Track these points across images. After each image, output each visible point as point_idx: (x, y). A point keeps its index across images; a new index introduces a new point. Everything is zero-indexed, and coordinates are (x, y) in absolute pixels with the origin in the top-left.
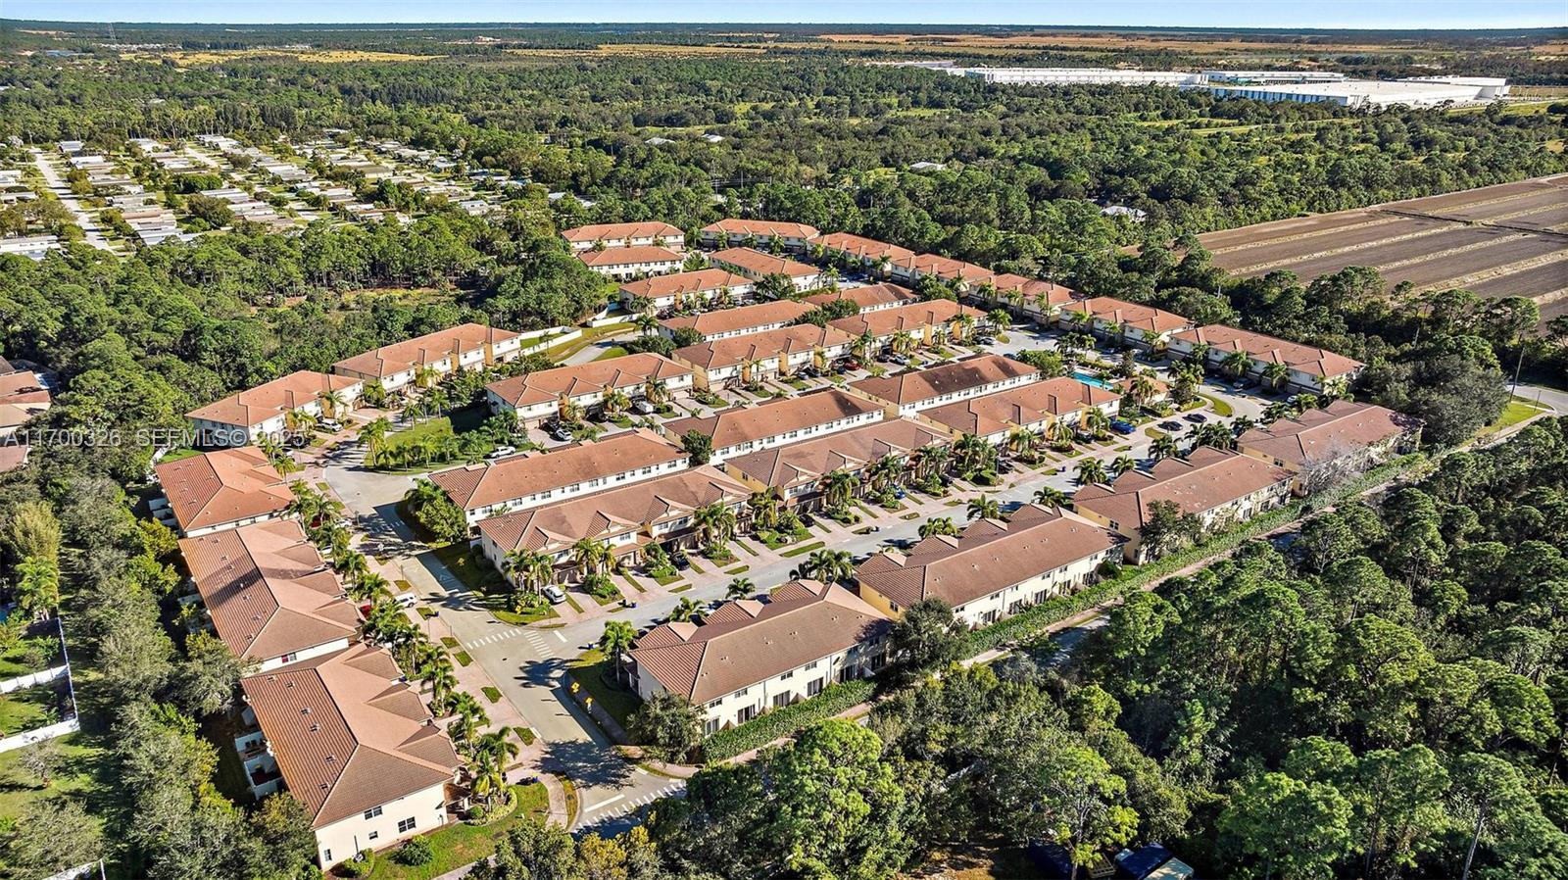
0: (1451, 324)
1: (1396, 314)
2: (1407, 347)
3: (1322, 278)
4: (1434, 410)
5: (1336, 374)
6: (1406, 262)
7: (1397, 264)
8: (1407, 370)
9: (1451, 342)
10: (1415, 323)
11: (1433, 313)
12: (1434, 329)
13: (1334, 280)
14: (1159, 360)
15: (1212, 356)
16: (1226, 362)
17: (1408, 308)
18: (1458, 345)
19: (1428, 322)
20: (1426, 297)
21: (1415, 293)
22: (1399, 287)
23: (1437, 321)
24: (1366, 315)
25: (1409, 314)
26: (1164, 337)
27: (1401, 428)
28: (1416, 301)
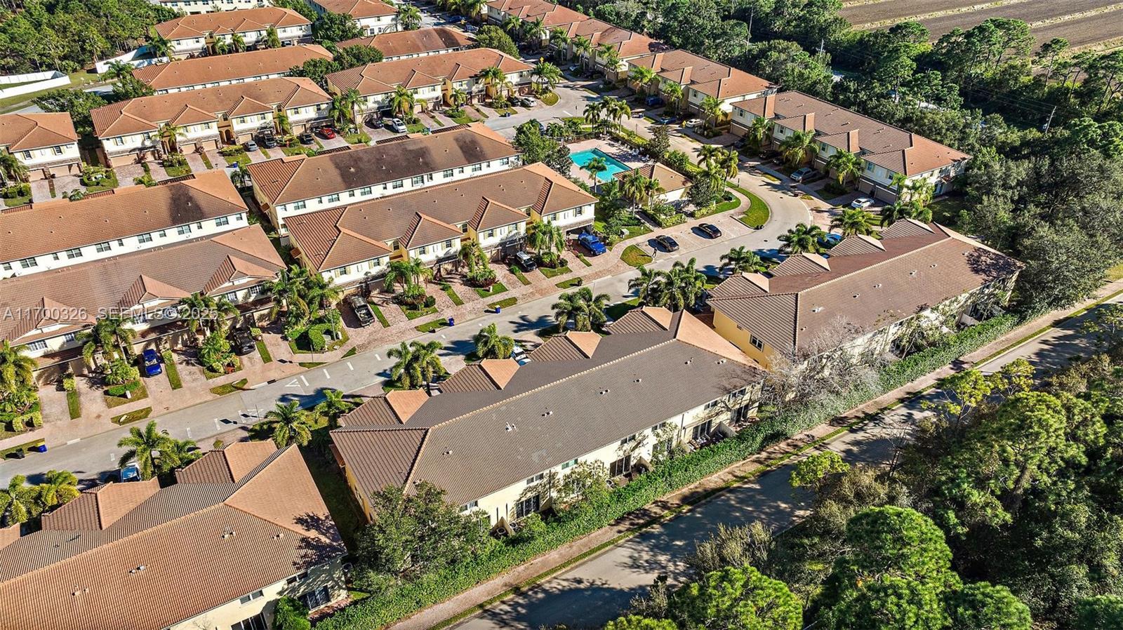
0: (1108, 97)
1: (1038, 82)
2: (1033, 134)
3: (953, 34)
4: (1038, 253)
5: (921, 172)
6: (1078, 16)
7: (1067, 18)
8: (1021, 170)
9: (1095, 131)
10: (1058, 96)
11: (1086, 82)
12: (1083, 104)
13: (969, 35)
14: (716, 135)
15: (777, 134)
16: (788, 144)
17: (1055, 74)
18: (1105, 135)
19: (1078, 94)
20: (1079, 61)
21: (1065, 55)
22: (1046, 47)
23: (1088, 93)
24: (998, 83)
25: (1053, 84)
26: (726, 107)
27: (980, 278)
28: (1065, 65)
